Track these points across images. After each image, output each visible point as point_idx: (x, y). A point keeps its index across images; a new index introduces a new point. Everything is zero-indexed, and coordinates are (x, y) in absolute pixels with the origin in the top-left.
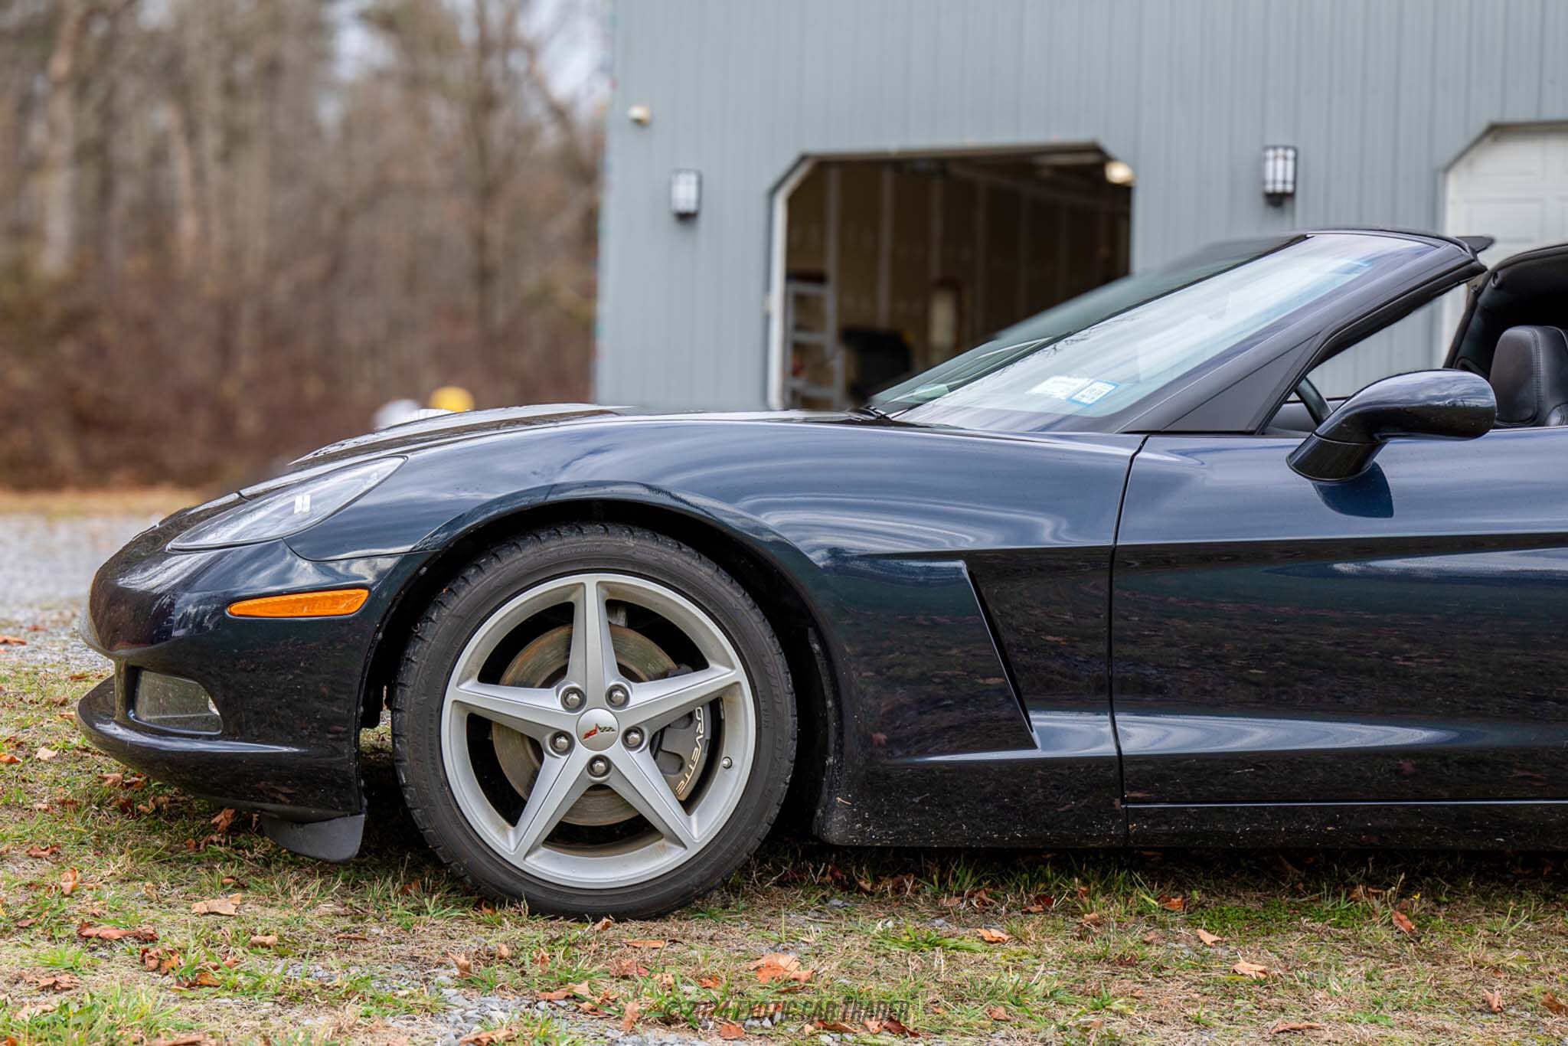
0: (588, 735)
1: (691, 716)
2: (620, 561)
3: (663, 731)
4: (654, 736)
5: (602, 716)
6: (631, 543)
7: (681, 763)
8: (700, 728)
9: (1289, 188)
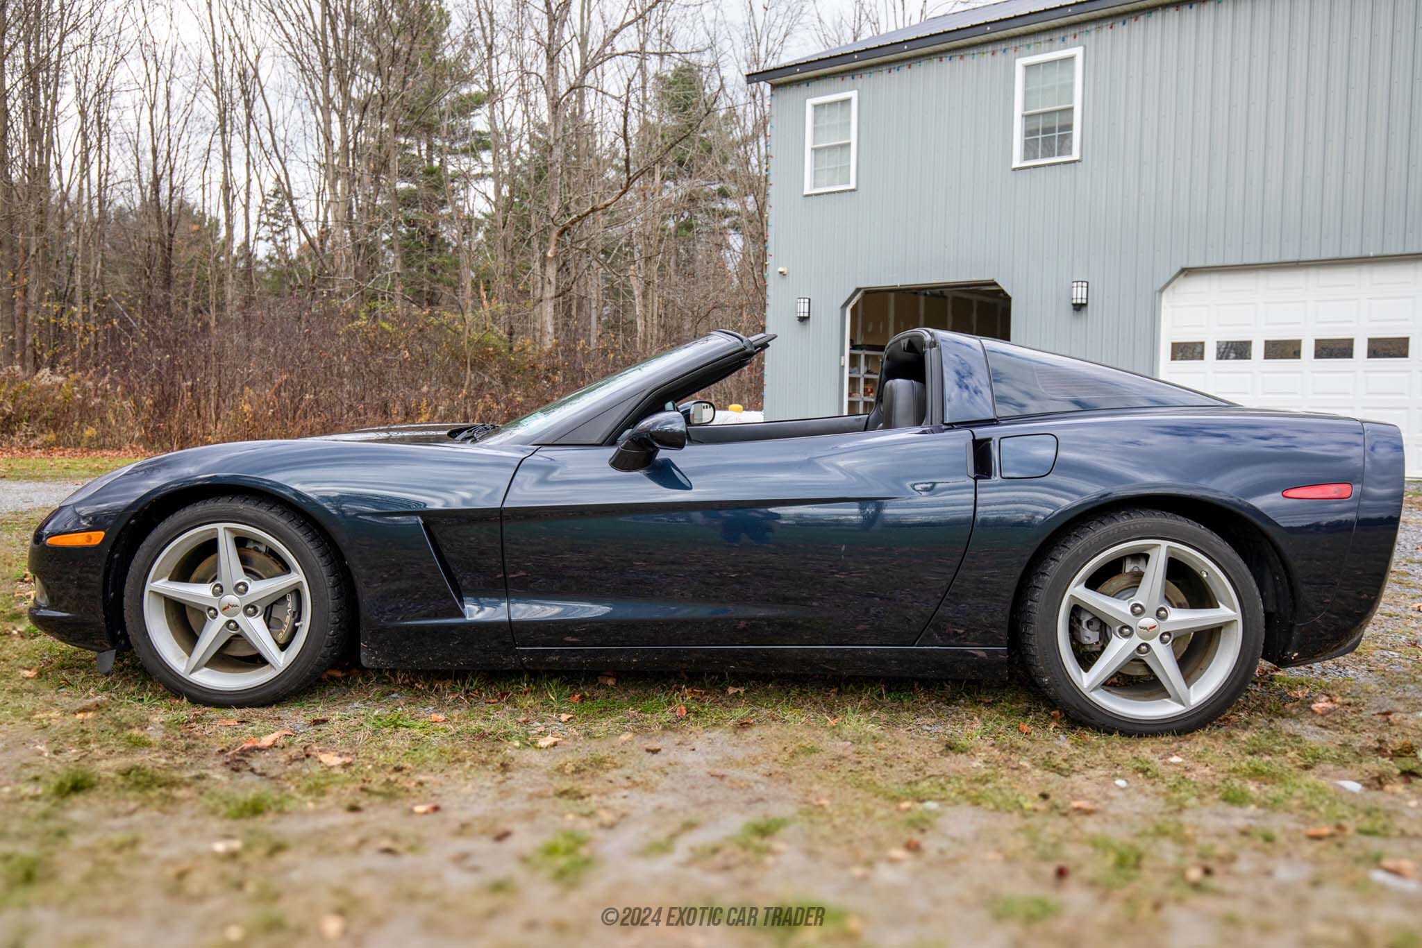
0: (224, 609)
1: (284, 598)
2: (234, 517)
3: (272, 605)
4: (267, 608)
5: (231, 598)
6: (241, 507)
7: (280, 623)
8: (290, 605)
9: (1084, 301)
